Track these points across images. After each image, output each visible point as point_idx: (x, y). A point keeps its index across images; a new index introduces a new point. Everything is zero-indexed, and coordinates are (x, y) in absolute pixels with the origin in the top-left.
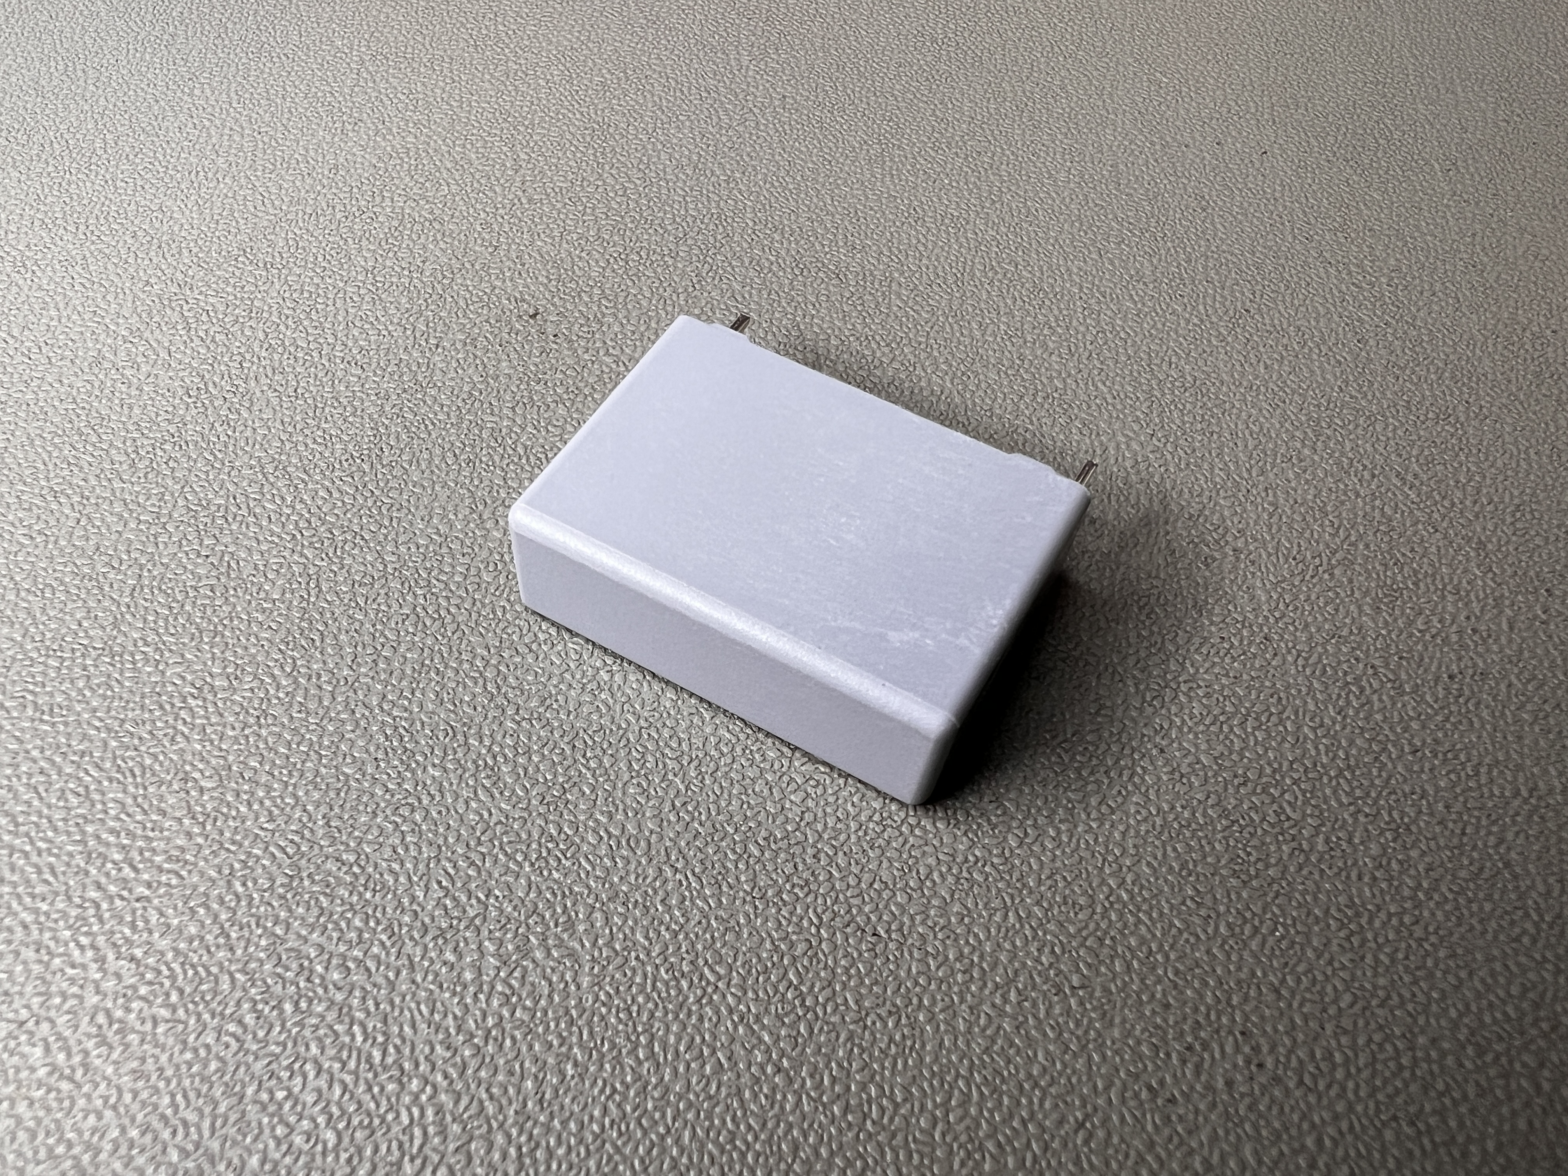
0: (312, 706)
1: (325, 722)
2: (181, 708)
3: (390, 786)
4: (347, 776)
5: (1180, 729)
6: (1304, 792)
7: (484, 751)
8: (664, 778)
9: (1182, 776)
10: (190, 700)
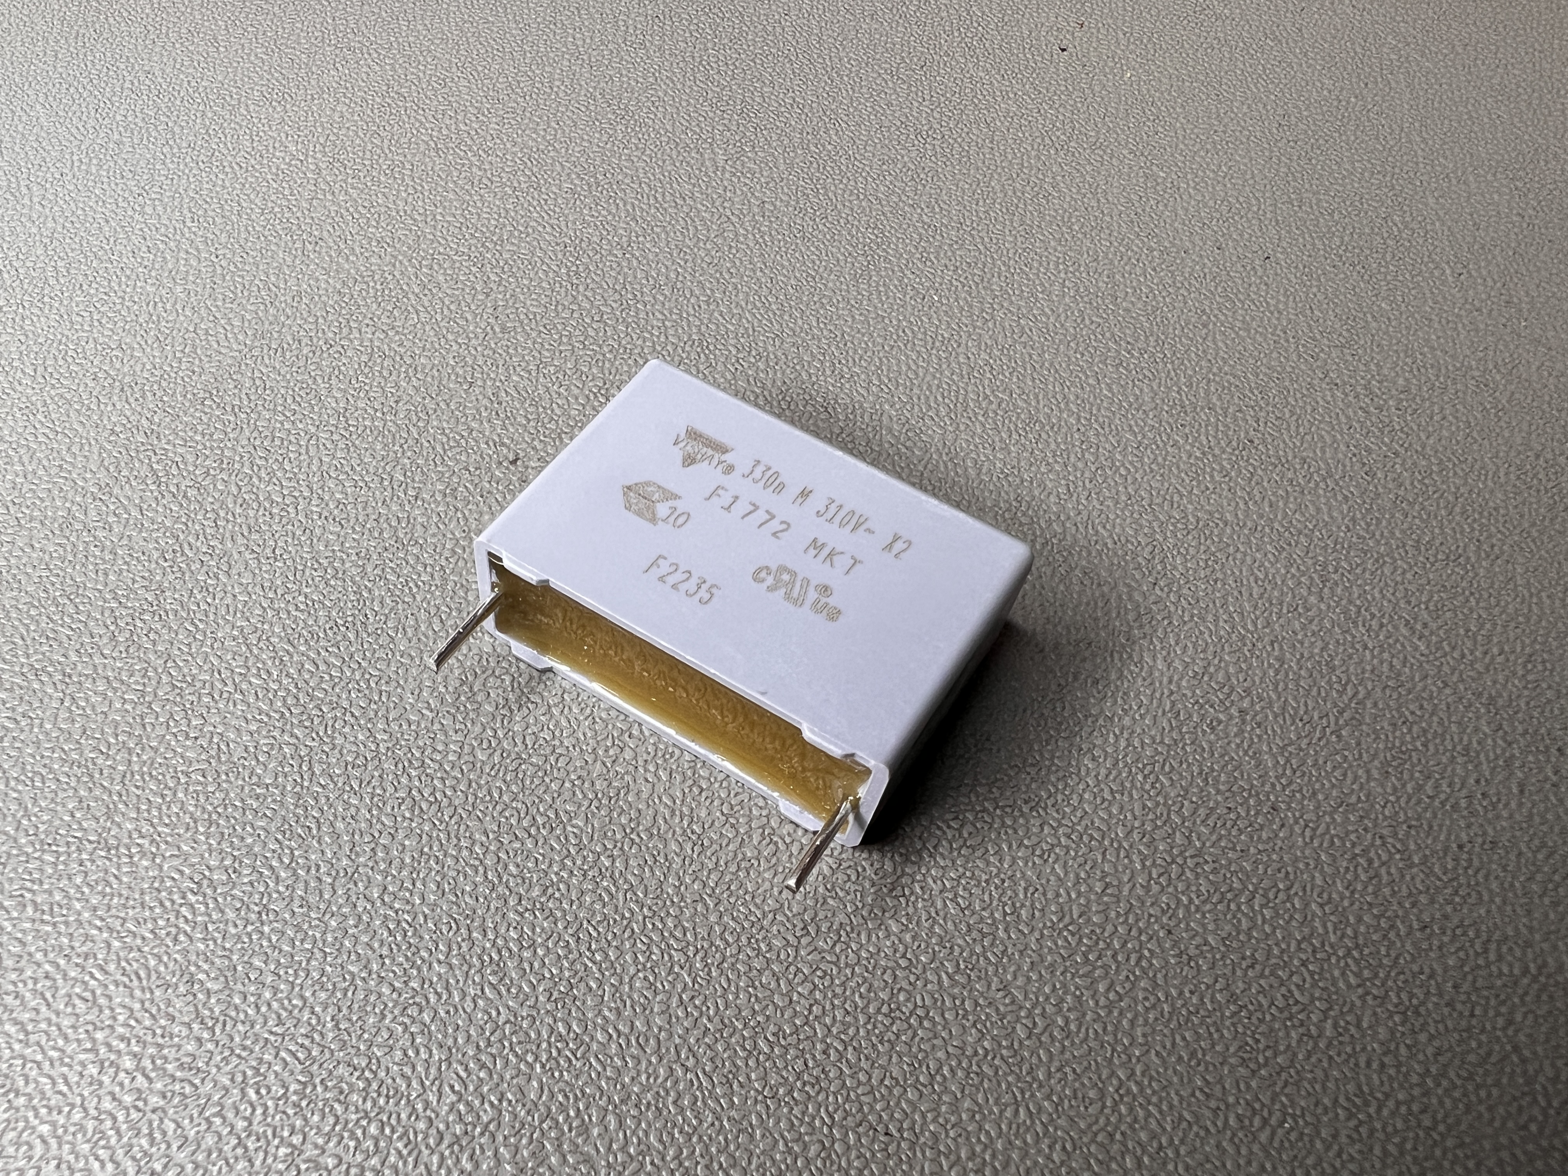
0: (313, 899)
1: (327, 916)
2: (181, 905)
3: (397, 984)
4: (352, 974)
5: (1187, 908)
6: (1312, 974)
7: (488, 945)
8: (670, 971)
9: (1190, 958)
10: (190, 896)
